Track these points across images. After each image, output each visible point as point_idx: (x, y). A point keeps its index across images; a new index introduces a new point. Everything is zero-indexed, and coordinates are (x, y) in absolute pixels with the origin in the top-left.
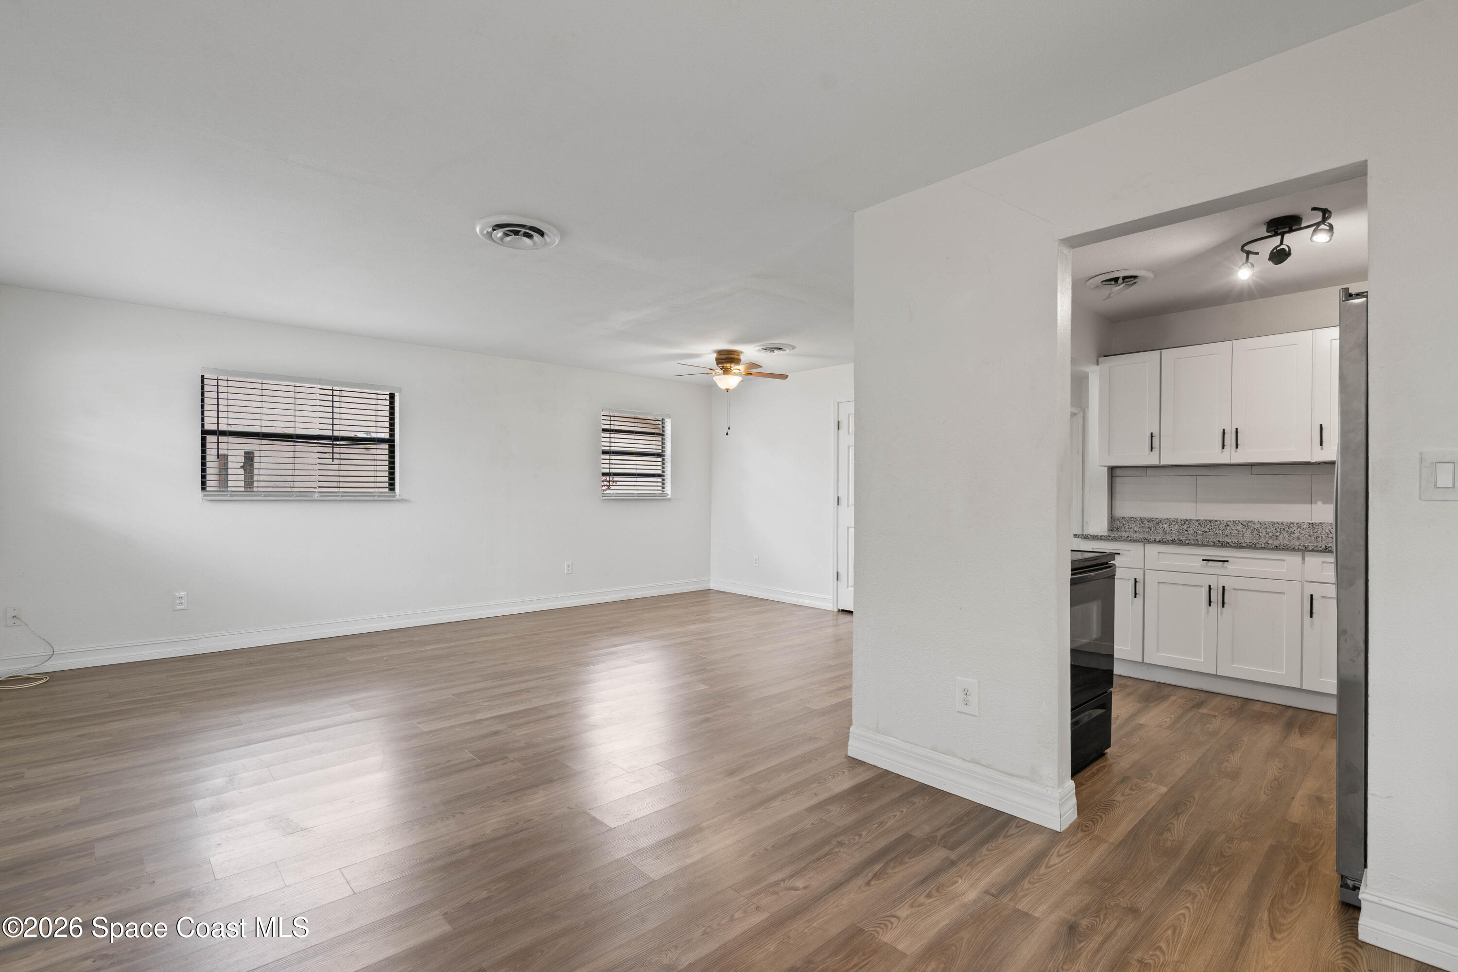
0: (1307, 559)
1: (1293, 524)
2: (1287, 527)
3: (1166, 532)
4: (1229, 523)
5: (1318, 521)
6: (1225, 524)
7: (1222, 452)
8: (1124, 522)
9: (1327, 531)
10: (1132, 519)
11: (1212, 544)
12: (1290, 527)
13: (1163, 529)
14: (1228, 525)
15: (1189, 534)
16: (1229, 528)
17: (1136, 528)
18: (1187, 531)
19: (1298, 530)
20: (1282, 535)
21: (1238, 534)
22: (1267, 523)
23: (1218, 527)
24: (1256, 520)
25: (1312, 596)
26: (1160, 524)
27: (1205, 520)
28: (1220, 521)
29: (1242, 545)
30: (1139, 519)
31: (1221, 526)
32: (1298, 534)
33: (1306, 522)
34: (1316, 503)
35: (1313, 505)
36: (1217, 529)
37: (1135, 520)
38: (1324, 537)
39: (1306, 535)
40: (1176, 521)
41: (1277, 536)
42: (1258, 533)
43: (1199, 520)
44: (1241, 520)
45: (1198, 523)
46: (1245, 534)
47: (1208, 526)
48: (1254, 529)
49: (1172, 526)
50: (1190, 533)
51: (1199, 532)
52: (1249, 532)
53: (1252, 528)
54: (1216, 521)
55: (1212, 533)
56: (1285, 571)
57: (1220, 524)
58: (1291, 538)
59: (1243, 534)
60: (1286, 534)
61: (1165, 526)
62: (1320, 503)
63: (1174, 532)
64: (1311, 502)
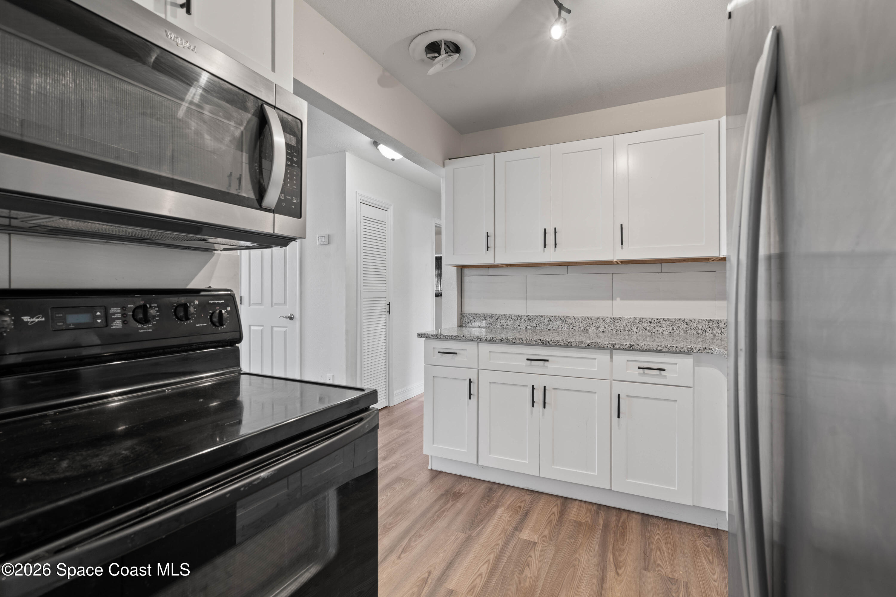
0: (614, 357)
1: (599, 318)
2: (595, 321)
3: (503, 327)
4: (551, 318)
5: (617, 316)
6: (548, 319)
7: (544, 251)
8: (471, 318)
9: (625, 325)
10: (477, 315)
11: (535, 343)
12: (597, 322)
13: (501, 324)
14: (550, 320)
15: (521, 329)
16: (551, 323)
18: (519, 326)
19: (603, 324)
20: (591, 329)
21: (558, 328)
22: (580, 318)
23: (543, 322)
24: (571, 315)
25: (619, 395)
26: (499, 320)
27: (533, 316)
28: (545, 317)
29: (560, 344)
30: (482, 315)
31: (545, 321)
32: (602, 328)
33: (609, 316)
34: (616, 300)
35: (614, 302)
36: (542, 324)
37: (479, 316)
38: (622, 331)
39: (609, 329)
40: (510, 317)
41: (587, 330)
42: (573, 327)
43: (529, 316)
44: (560, 315)
45: (527, 318)
46: (564, 328)
47: (536, 322)
48: (570, 323)
49: (508, 321)
50: (522, 328)
51: (529, 327)
52: (566, 326)
53: (568, 323)
54: (541, 316)
55: (538, 328)
56: (596, 370)
57: (545, 319)
58: (598, 331)
59: (562, 328)
60: (594, 328)
61: (503, 321)
62: (618, 299)
63: (509, 327)
64: (612, 298)
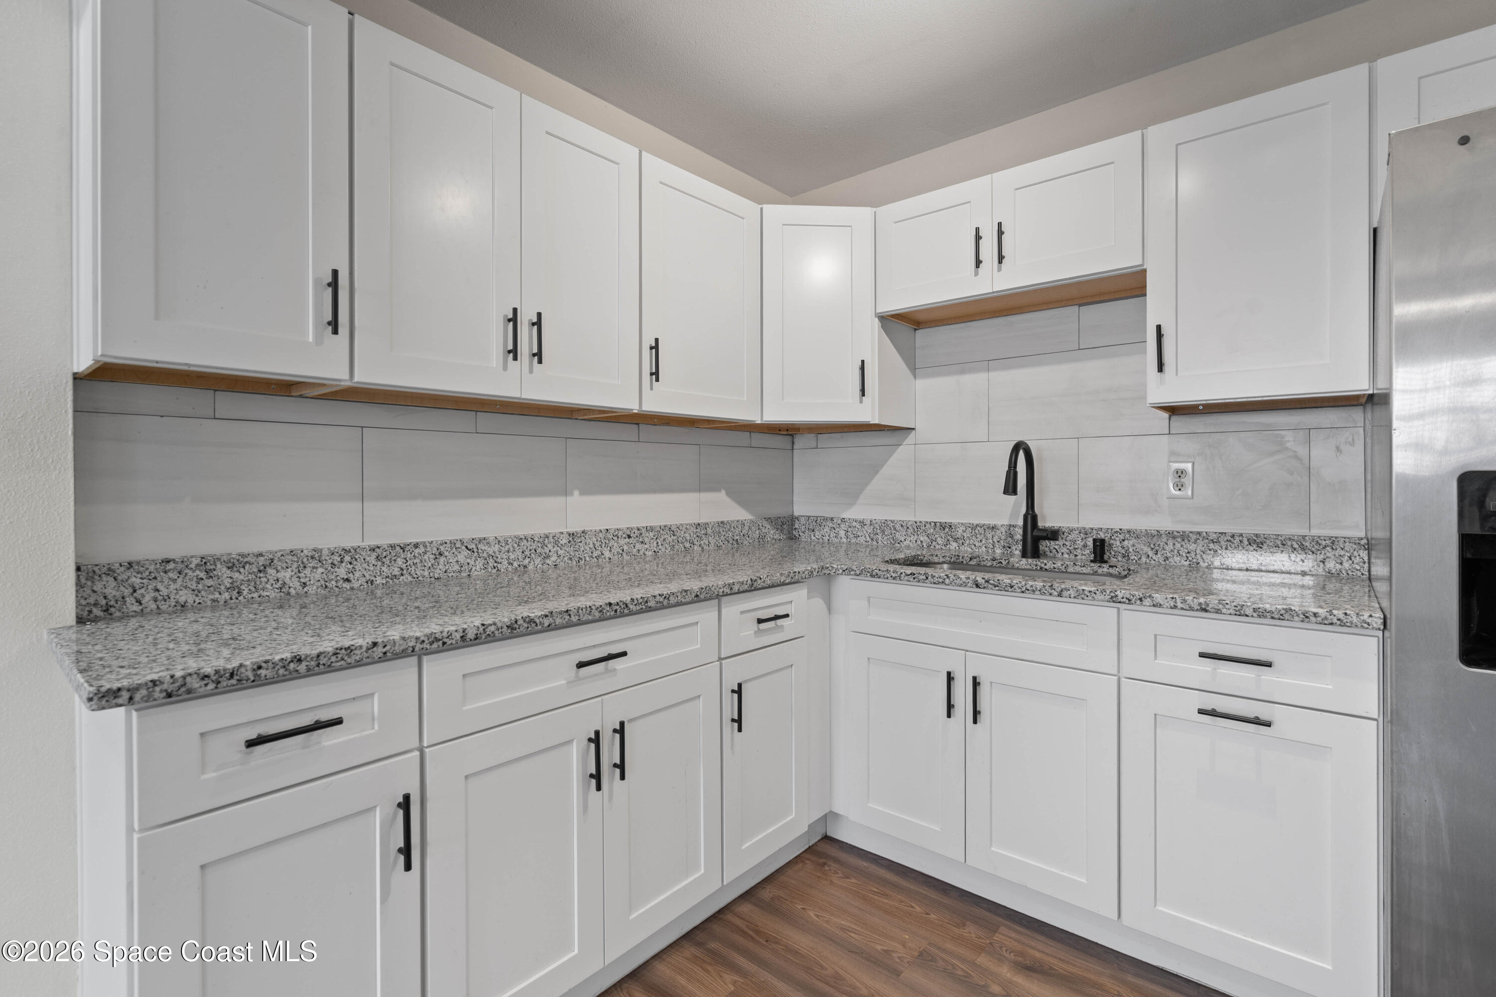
1: (547, 537)
2: (540, 545)
3: (289, 594)
4: (442, 548)
5: (579, 529)
6: (435, 551)
7: (511, 370)
8: (136, 581)
9: (591, 546)
10: (171, 566)
11: (597, 614)
12: (544, 545)
13: (279, 585)
14: (440, 554)
15: (352, 589)
16: (442, 559)
17: (185, 596)
18: (348, 580)
19: (555, 549)
20: (532, 563)
21: (460, 572)
22: (510, 540)
23: (421, 561)
24: (490, 535)
26: (271, 571)
27: (392, 547)
28: (425, 546)
29: (649, 604)
30: (195, 561)
31: (426, 557)
32: (554, 558)
33: (564, 530)
34: (572, 494)
35: (568, 498)
36: (419, 565)
37: (180, 566)
38: (588, 559)
39: (566, 558)
40: (316, 556)
41: (525, 567)
42: (495, 564)
43: (379, 547)
44: (466, 536)
45: (374, 555)
46: (474, 569)
47: (400, 562)
48: (489, 556)
49: (307, 571)
50: (356, 585)
51: (379, 580)
52: (480, 563)
53: (485, 555)
54: (416, 546)
55: (407, 578)
56: (699, 646)
57: (425, 553)
58: (545, 566)
59: (470, 571)
60: (538, 561)
61: (286, 575)
62: (576, 493)
63: (311, 589)
64: (566, 493)
